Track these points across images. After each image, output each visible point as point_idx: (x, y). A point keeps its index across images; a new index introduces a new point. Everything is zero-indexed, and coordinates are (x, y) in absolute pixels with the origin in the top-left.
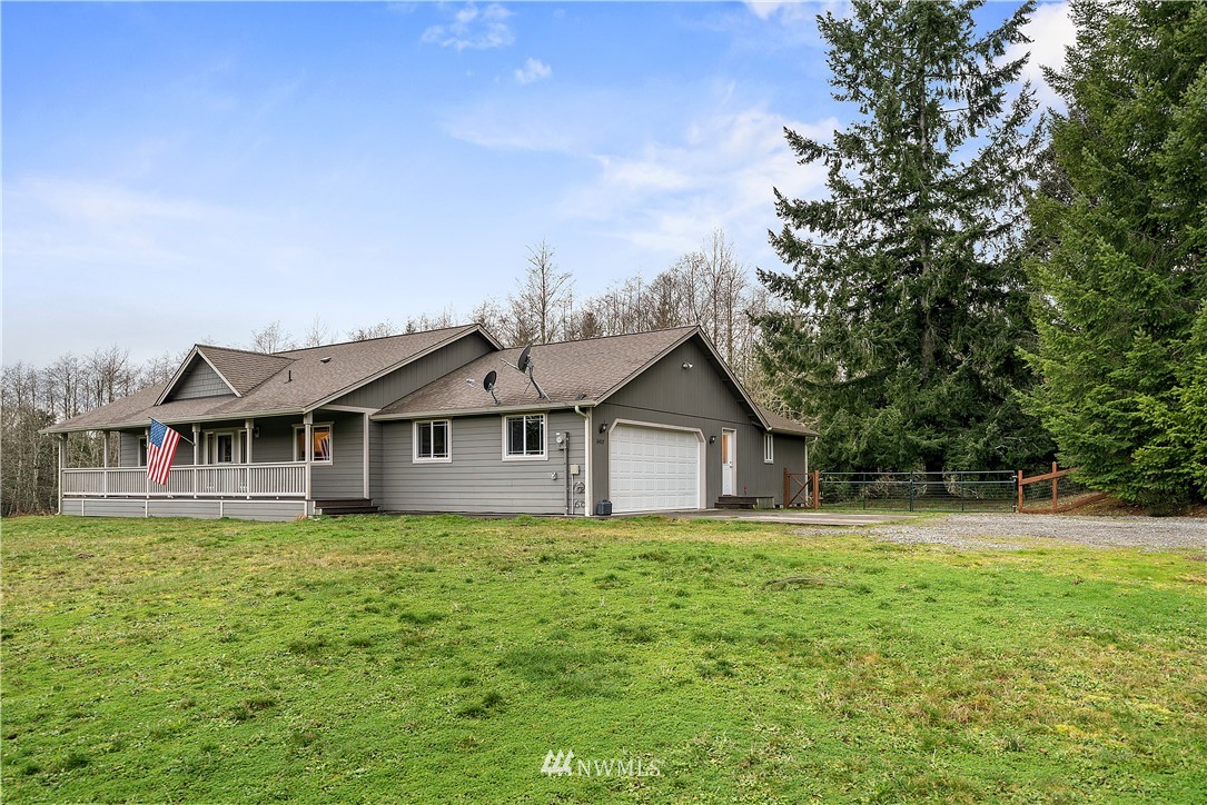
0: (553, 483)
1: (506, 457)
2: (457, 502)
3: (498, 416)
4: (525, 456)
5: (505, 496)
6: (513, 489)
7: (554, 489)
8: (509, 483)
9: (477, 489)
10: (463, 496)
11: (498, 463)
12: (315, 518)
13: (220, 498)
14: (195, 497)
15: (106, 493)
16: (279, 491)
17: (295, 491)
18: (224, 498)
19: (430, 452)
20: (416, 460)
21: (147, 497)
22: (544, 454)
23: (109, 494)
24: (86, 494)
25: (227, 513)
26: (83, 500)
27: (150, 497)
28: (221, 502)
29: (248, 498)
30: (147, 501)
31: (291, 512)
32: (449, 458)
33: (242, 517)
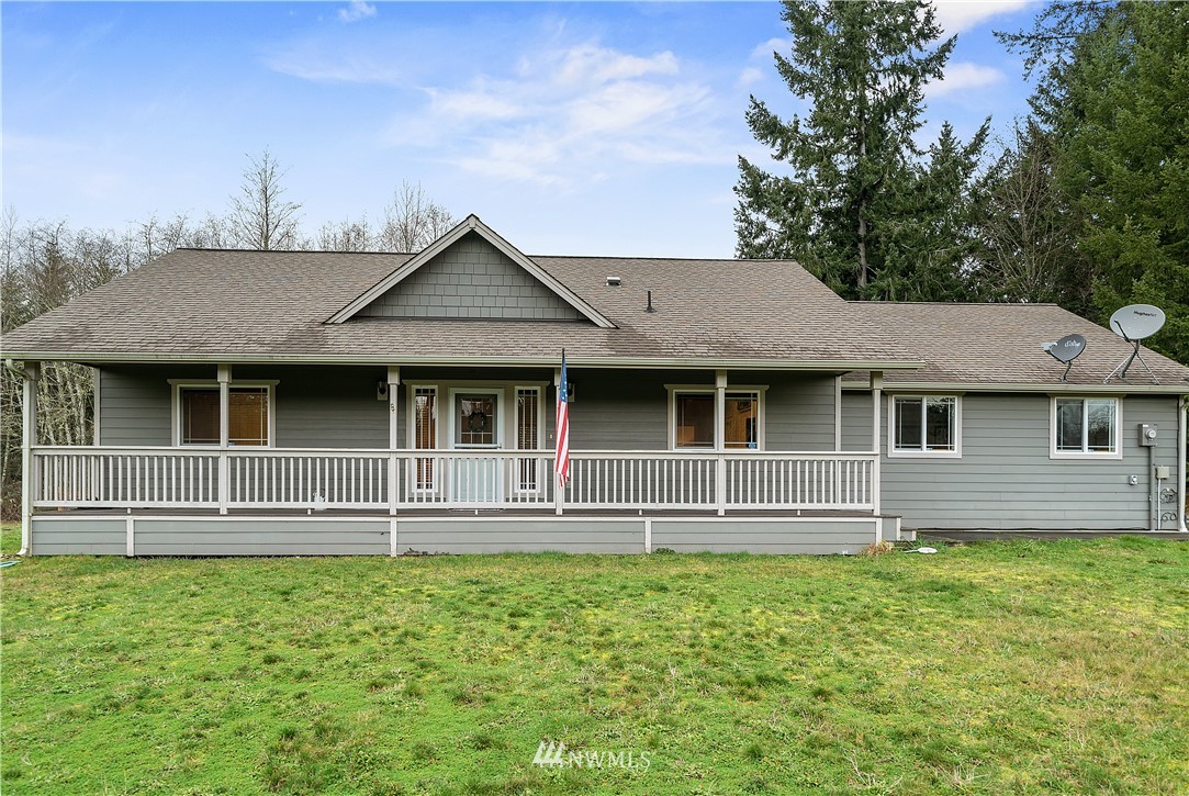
0: (1128, 488)
1: (1056, 453)
2: (971, 514)
3: (1044, 396)
4: (1086, 453)
5: (1054, 506)
6: (1066, 496)
7: (1130, 497)
8: (1061, 488)
9: (1004, 497)
10: (979, 505)
11: (1045, 460)
12: (905, 546)
13: (634, 512)
14: (559, 512)
15: (224, 503)
16: (803, 501)
17: (844, 501)
18: (647, 513)
19: (919, 442)
20: (894, 452)
21: (393, 512)
22: (1116, 452)
23: (238, 504)
24: (138, 504)
25: (666, 541)
26: (130, 519)
27: (401, 513)
28: (648, 520)
29: (721, 513)
30: (394, 521)
31: (842, 536)
32: (956, 452)
33: (709, 548)
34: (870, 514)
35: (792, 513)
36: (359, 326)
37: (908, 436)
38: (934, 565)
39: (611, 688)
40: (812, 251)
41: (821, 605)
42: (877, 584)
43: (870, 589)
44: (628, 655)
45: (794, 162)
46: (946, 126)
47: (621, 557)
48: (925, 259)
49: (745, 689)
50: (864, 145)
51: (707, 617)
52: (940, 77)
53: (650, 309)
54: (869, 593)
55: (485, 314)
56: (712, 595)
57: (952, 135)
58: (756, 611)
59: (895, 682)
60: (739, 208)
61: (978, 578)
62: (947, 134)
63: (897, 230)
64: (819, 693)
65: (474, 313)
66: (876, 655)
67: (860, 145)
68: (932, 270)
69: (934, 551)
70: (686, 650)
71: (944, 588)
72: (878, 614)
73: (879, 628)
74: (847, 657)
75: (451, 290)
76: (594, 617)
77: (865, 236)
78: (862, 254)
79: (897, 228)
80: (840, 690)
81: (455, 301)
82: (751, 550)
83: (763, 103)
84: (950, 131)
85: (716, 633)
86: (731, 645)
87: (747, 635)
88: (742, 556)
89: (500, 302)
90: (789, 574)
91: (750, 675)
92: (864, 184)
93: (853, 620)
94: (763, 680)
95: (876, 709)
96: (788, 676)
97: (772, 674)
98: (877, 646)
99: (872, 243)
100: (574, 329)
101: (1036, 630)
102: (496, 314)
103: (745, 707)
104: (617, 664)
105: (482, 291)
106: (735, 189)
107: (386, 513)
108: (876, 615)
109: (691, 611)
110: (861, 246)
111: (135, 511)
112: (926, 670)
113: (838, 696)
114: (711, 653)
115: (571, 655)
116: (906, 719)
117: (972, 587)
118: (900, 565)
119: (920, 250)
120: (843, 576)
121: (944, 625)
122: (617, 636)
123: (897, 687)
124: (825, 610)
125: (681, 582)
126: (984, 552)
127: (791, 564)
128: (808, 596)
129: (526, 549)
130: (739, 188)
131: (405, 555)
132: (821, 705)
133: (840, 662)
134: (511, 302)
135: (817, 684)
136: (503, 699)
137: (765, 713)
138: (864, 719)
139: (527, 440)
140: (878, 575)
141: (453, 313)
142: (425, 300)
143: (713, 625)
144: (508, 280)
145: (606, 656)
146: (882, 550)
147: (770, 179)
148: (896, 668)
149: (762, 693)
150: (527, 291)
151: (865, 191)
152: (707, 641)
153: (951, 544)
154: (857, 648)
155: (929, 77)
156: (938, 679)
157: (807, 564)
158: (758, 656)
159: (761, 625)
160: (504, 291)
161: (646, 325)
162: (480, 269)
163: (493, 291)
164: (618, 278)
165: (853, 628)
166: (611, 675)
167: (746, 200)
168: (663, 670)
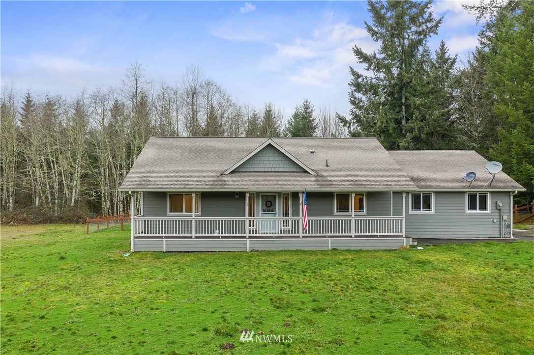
0: (492, 223)
1: (467, 212)
2: (437, 233)
3: (464, 192)
4: (478, 211)
5: (467, 230)
6: (471, 227)
7: (493, 226)
8: (469, 224)
10: (441, 230)
11: (464, 214)
12: (413, 247)
13: (325, 237)
14: (301, 237)
15: (194, 235)
16: (380, 233)
17: (393, 232)
18: (329, 237)
19: (420, 208)
20: (411, 212)
21: (247, 237)
22: (489, 210)
23: (198, 235)
24: (166, 235)
25: (335, 246)
26: (164, 240)
27: (250, 237)
28: (330, 239)
29: (353, 236)
30: (248, 240)
31: (392, 244)
32: (433, 212)
33: (349, 248)
34: (401, 236)
35: (376, 236)
36: (233, 175)
37: (416, 206)
38: (422, 253)
39: (337, 290)
40: (382, 112)
41: (385, 269)
42: (402, 261)
43: (400, 263)
44: (338, 283)
45: (374, 70)
46: (442, 42)
47: (322, 251)
48: (430, 115)
49: (368, 290)
50: (404, 64)
51: (355, 272)
52: (437, 34)
53: (327, 166)
54: (400, 264)
55: (273, 170)
56: (355, 266)
57: (445, 46)
58: (368, 270)
59: (402, 288)
60: (350, 92)
61: (432, 259)
62: (443, 46)
63: (418, 102)
64: (385, 290)
65: (269, 170)
66: (399, 282)
67: (402, 64)
68: (433, 119)
69: (422, 248)
70: (352, 281)
71: (421, 263)
72: (401, 271)
73: (400, 275)
74: (391, 282)
75: (262, 162)
76: (325, 272)
77: (405, 103)
78: (404, 110)
79: (418, 101)
80: (390, 290)
81: (263, 166)
82: (363, 249)
83: (361, 49)
84: (444, 45)
85: (358, 277)
86: (363, 280)
87: (367, 277)
88: (360, 251)
89: (278, 166)
90: (376, 257)
91: (368, 287)
92: (404, 81)
93: (394, 273)
94: (372, 288)
95: (397, 294)
96: (377, 287)
97: (374, 287)
98: (400, 280)
99: (408, 107)
100: (303, 175)
101: (441, 275)
102: (277, 170)
103: (368, 294)
104: (336, 284)
105: (272, 162)
106: (349, 84)
107: (245, 237)
108: (400, 271)
109: (350, 271)
110: (403, 107)
111: (166, 237)
112: (410, 285)
113: (389, 291)
114: (358, 282)
115: (324, 283)
116: (404, 295)
117: (430, 262)
118: (410, 254)
119: (428, 111)
120: (392, 259)
121: (417, 274)
122: (333, 278)
123: (402, 289)
124: (387, 270)
125: (345, 261)
126: (438, 249)
127: (376, 254)
128: (382, 265)
129: (291, 249)
130: (350, 83)
131: (252, 251)
132: (385, 293)
133: (390, 284)
134: (282, 166)
135: (384, 289)
136: (313, 293)
137: (373, 295)
138: (394, 296)
139: (286, 214)
140: (403, 258)
141: (262, 170)
142: (253, 166)
143: (357, 274)
144: (281, 158)
145: (332, 283)
146: (405, 248)
147: (363, 77)
148: (402, 285)
149: (372, 291)
150: (287, 162)
151: (405, 84)
152: (356, 279)
153: (428, 246)
154: (394, 280)
155: (432, 34)
156: (412, 287)
157: (381, 254)
158: (370, 282)
159: (370, 275)
160: (279, 162)
161: (327, 173)
162: (271, 155)
163: (276, 162)
164: (314, 151)
165: (394, 275)
166: (335, 287)
167: (354, 88)
168: (348, 286)
